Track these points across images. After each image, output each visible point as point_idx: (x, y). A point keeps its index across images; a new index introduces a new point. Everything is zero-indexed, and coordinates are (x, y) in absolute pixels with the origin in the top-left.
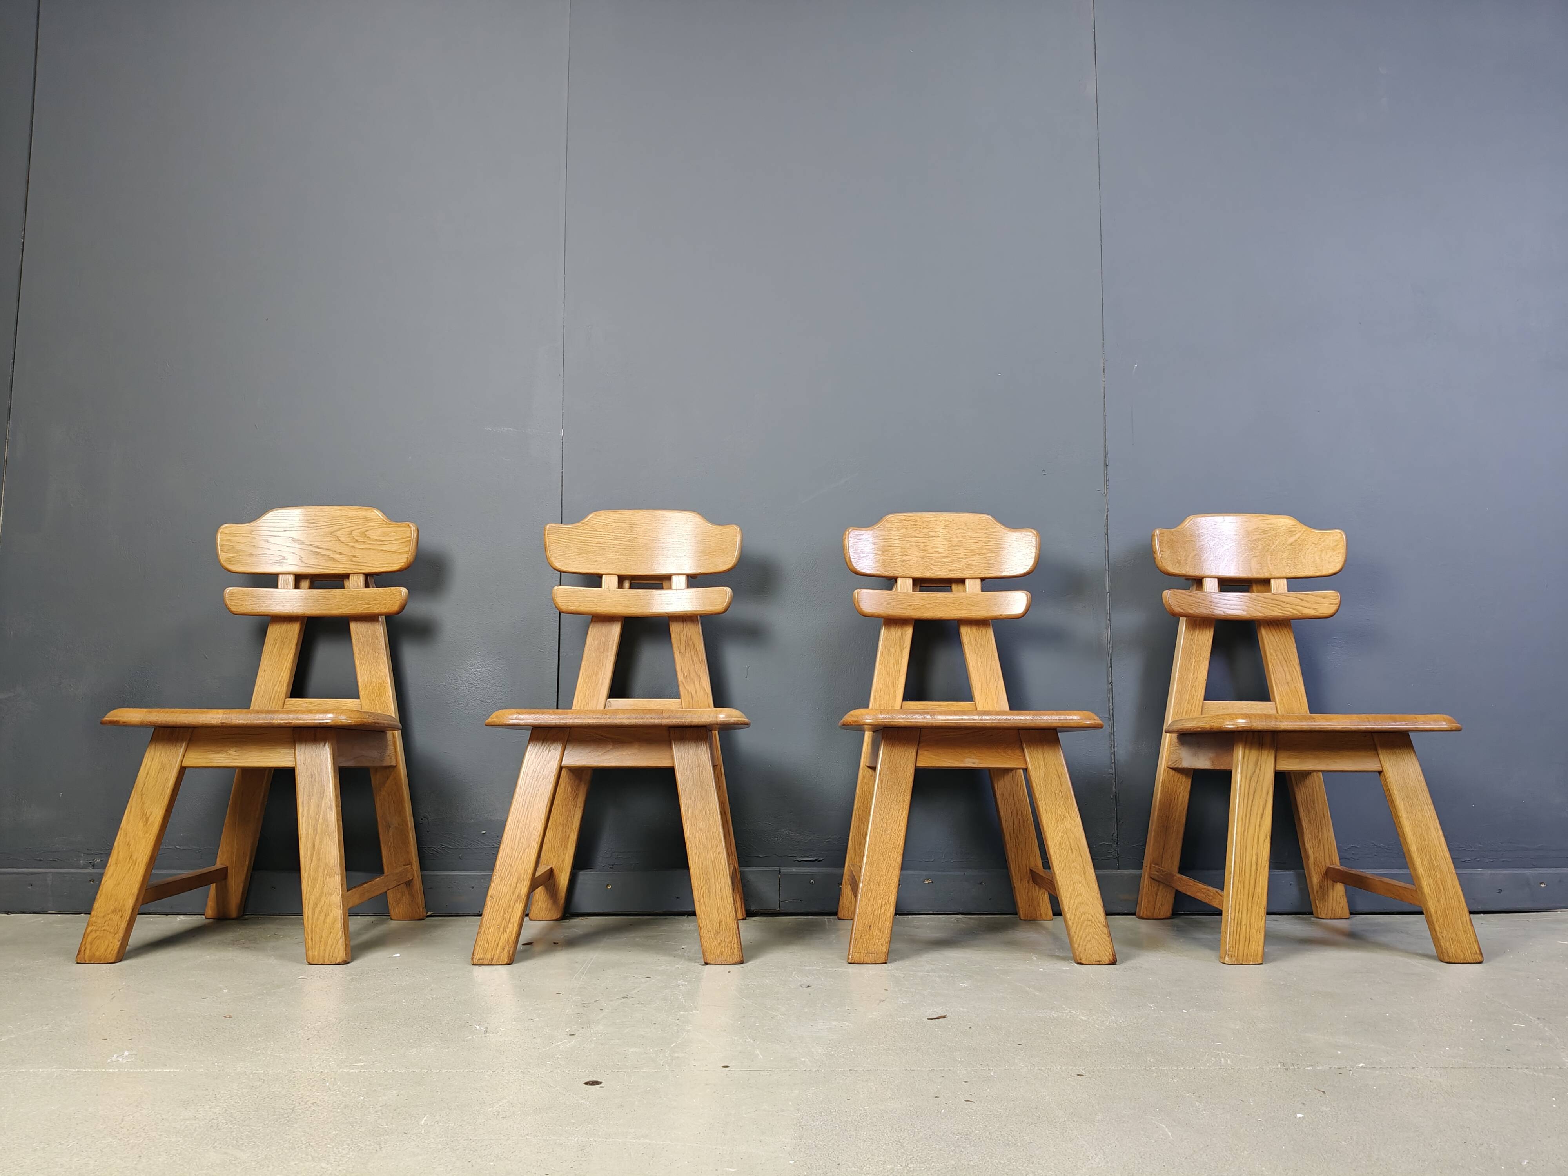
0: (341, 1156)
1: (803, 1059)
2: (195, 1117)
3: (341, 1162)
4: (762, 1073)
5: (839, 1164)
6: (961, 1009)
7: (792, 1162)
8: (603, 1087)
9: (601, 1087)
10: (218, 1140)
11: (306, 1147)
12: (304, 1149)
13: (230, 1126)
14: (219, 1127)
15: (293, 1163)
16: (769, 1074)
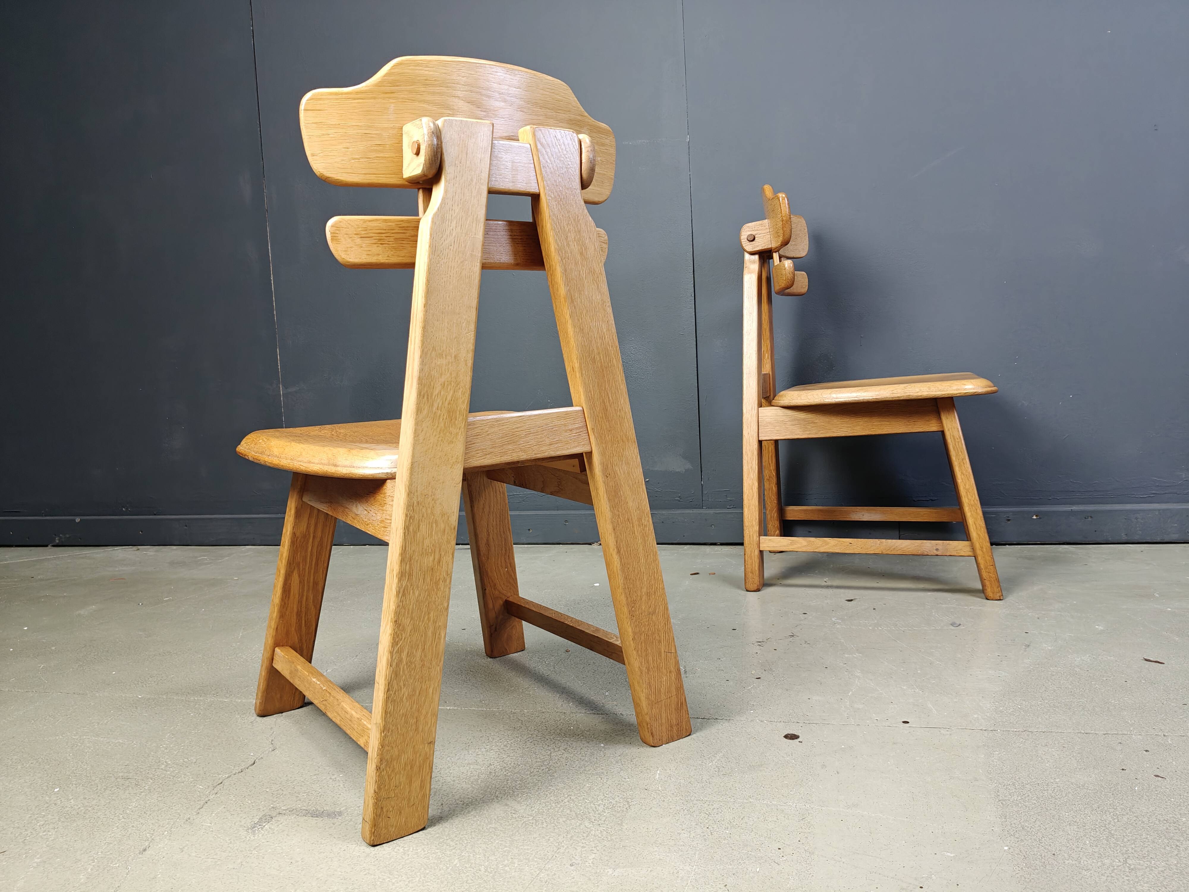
0: (599, 814)
1: (976, 716)
2: (477, 761)
3: (600, 822)
4: (943, 731)
5: (1054, 854)
6: (1109, 658)
7: (1006, 848)
8: (801, 742)
9: (799, 742)
10: (497, 789)
11: (568, 801)
12: (567, 803)
13: (505, 773)
14: (497, 774)
15: (561, 820)
16: (948, 733)
